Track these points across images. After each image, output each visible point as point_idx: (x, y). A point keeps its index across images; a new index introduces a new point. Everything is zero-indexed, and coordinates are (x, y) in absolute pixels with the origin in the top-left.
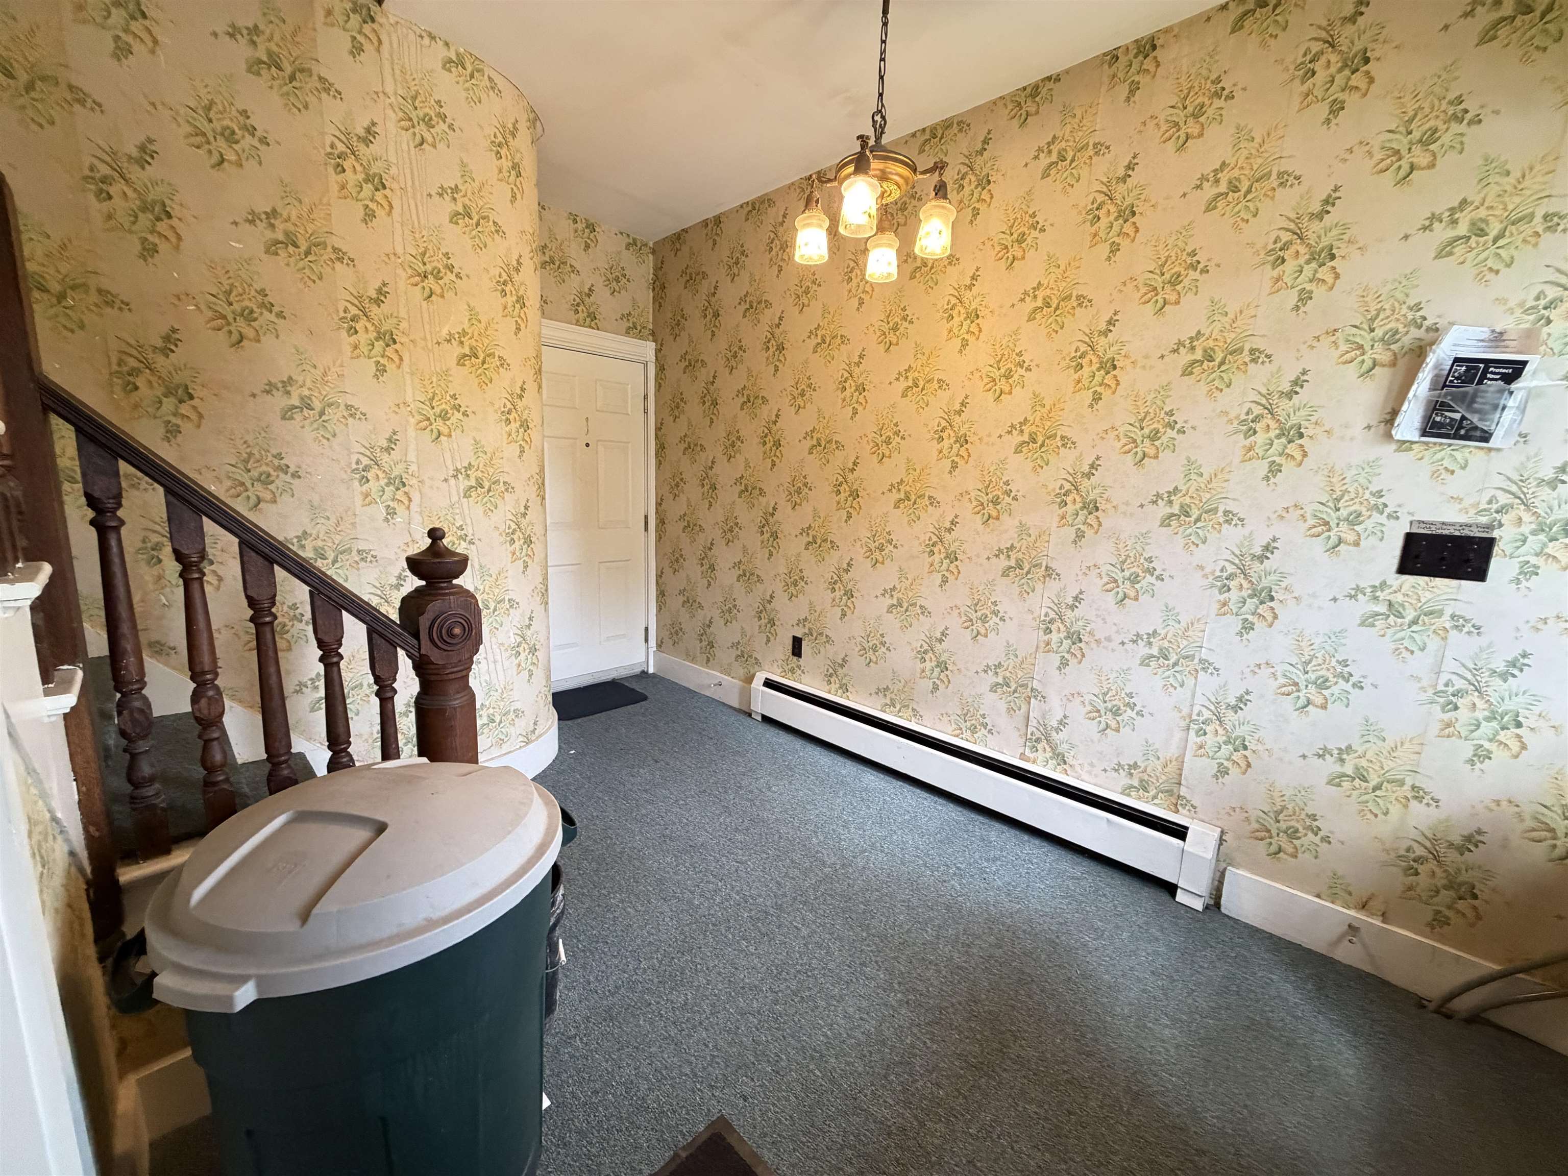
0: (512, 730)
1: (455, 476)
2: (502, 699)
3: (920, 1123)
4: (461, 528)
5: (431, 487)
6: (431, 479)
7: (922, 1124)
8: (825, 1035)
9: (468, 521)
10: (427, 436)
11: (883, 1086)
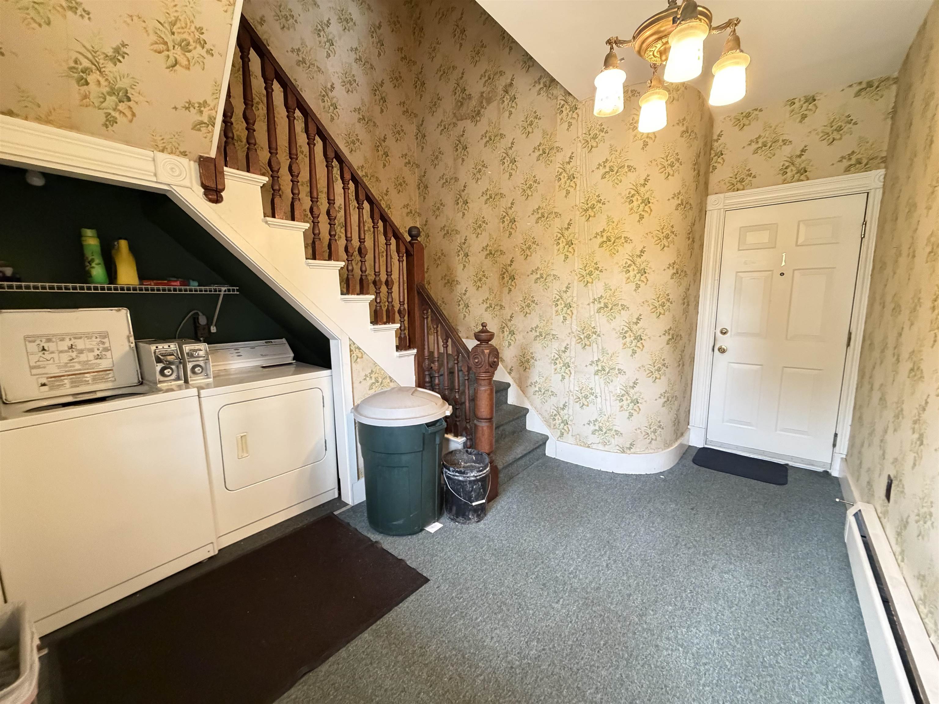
0: (612, 440)
1: (593, 302)
2: (608, 421)
3: (427, 664)
4: (594, 328)
5: (582, 308)
6: (582, 304)
7: (426, 665)
8: (477, 619)
9: (598, 324)
10: (582, 284)
11: (448, 647)
